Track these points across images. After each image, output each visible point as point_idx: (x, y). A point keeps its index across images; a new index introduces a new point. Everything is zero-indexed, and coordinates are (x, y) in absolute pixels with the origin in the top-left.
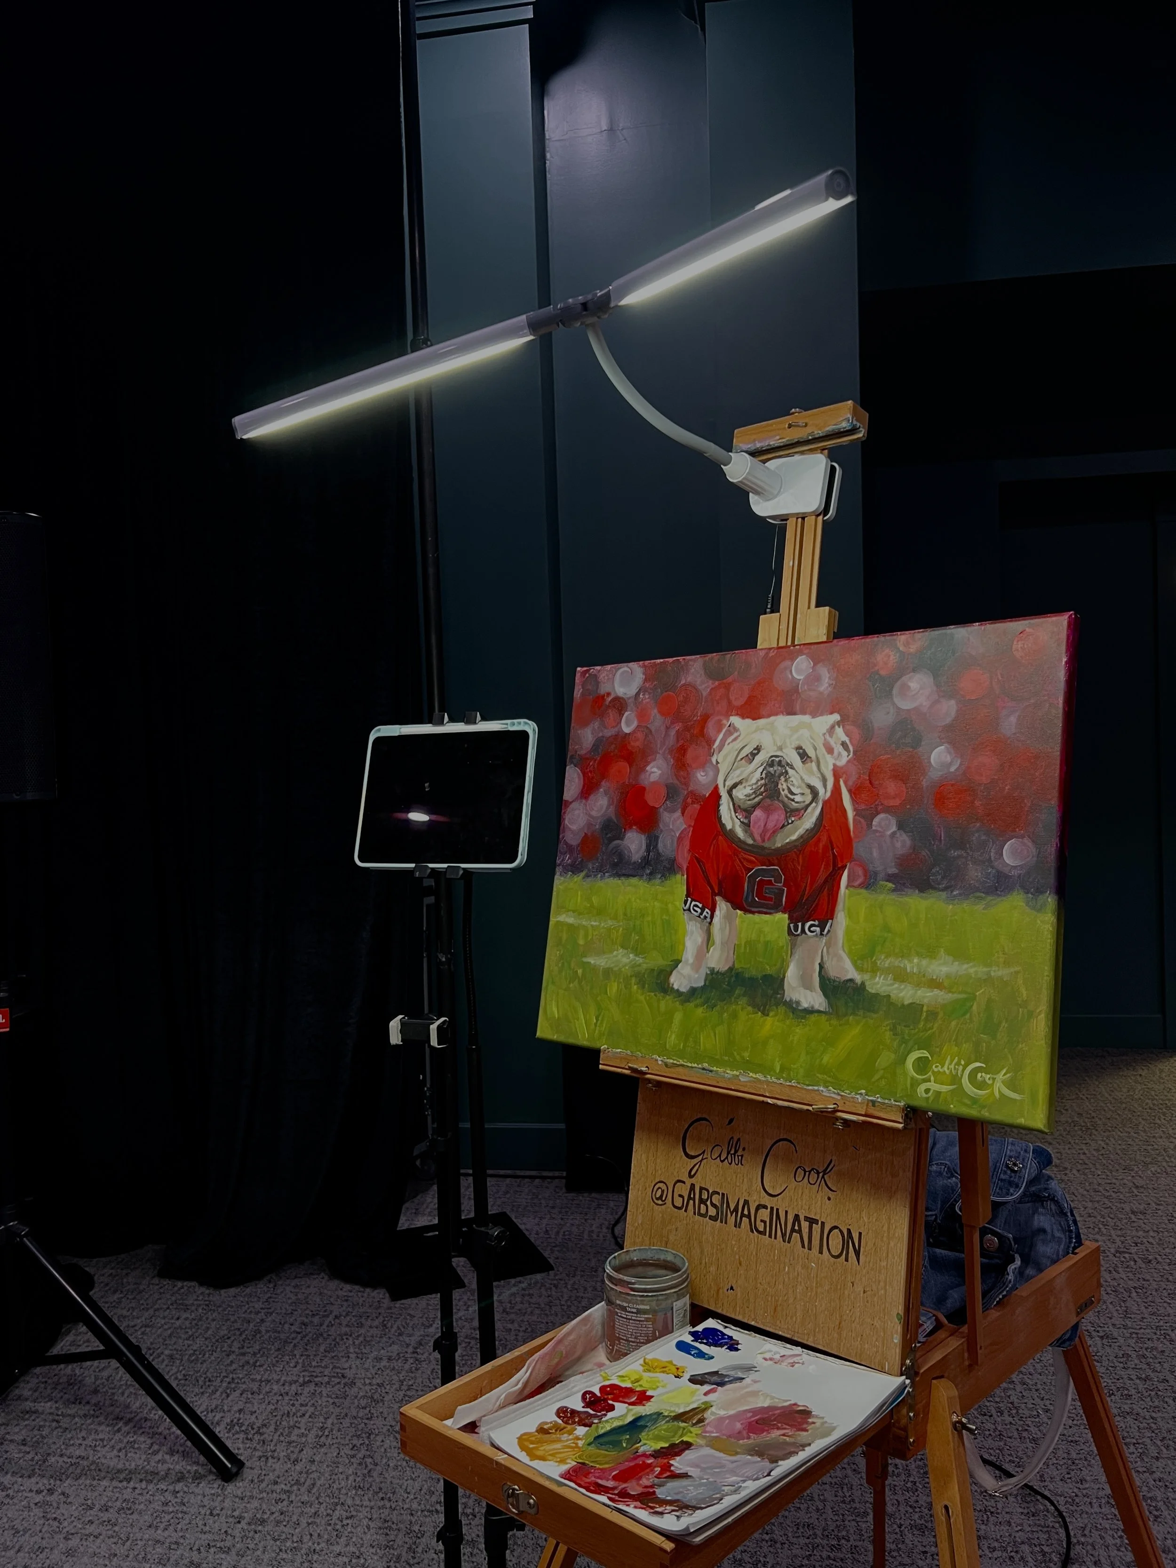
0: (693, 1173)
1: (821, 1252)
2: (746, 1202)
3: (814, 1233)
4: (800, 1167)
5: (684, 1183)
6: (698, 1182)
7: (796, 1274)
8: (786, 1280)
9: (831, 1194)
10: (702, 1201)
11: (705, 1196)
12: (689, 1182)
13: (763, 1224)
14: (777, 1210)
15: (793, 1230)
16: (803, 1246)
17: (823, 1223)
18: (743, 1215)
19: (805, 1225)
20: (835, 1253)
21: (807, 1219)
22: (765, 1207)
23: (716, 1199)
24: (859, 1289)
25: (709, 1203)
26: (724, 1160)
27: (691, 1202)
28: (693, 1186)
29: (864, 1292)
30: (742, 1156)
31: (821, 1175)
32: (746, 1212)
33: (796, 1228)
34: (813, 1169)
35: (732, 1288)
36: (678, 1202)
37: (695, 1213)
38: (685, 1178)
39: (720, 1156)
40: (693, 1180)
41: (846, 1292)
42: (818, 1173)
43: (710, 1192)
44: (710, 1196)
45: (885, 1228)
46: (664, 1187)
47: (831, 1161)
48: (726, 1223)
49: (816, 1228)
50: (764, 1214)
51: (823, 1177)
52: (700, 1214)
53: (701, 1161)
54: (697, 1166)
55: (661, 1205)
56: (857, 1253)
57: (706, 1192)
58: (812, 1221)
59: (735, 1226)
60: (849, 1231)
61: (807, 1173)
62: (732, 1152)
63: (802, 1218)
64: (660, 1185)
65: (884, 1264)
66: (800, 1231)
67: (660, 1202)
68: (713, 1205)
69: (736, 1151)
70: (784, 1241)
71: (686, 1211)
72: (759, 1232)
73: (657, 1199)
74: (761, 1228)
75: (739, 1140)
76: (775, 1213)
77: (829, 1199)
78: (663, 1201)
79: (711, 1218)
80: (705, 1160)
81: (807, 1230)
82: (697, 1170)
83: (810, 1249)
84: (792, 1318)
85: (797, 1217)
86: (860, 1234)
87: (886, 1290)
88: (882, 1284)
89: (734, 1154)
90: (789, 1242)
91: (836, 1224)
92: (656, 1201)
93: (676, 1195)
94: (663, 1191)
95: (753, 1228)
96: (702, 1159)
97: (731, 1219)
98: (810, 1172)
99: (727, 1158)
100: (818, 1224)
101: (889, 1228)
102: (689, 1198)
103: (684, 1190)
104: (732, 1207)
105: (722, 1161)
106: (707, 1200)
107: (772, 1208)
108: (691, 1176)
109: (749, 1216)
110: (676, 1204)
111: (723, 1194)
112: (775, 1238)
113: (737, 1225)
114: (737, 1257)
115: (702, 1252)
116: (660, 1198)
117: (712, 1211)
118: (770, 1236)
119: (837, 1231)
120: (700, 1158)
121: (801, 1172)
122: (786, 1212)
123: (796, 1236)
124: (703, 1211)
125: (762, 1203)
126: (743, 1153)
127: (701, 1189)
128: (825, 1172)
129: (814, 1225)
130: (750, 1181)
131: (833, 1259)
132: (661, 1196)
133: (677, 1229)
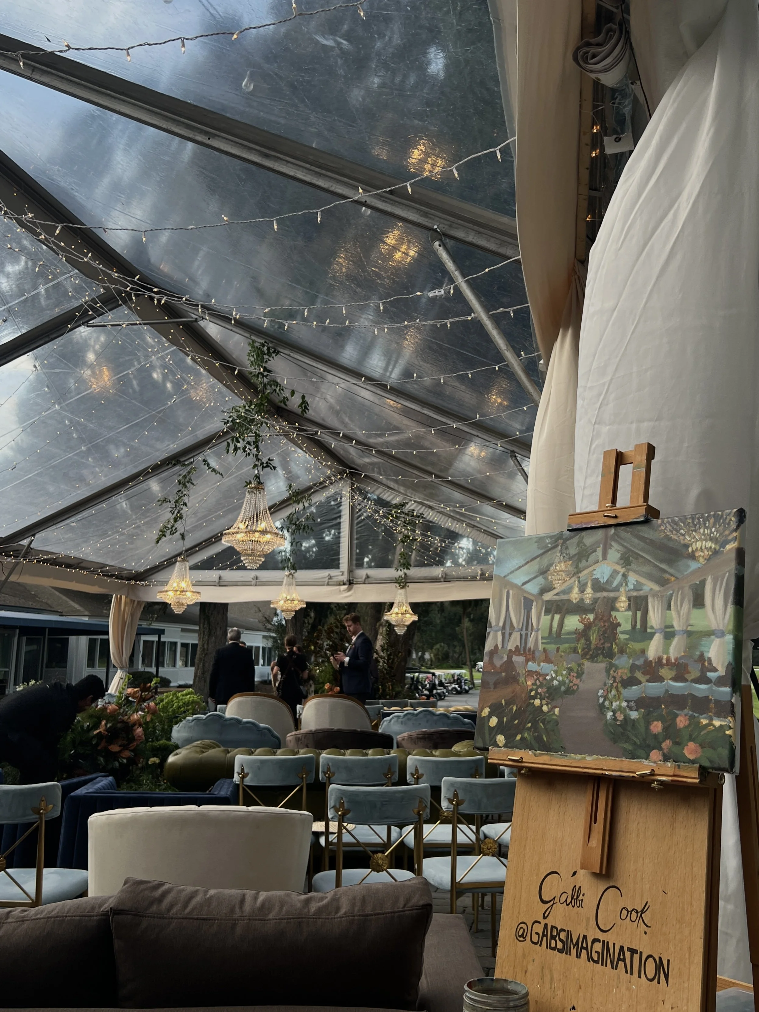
0: (546, 915)
1: (640, 977)
2: (585, 937)
3: (635, 961)
4: (624, 908)
5: (539, 923)
6: (550, 922)
7: (621, 995)
8: (614, 1000)
9: (646, 929)
10: (552, 937)
11: (555, 933)
12: (543, 922)
13: (597, 954)
14: (608, 942)
15: (619, 959)
16: (627, 972)
17: (641, 953)
18: (582, 948)
19: (628, 954)
20: (650, 976)
21: (629, 949)
22: (599, 941)
23: (563, 935)
24: (668, 1006)
25: (557, 938)
26: (569, 904)
27: (545, 938)
28: (546, 925)
29: (672, 1008)
30: (582, 900)
31: (639, 914)
32: (584, 945)
33: (622, 957)
34: (633, 909)
35: (574, 1008)
36: (535, 938)
37: (547, 948)
38: (540, 919)
39: (566, 901)
40: (546, 921)
41: (659, 1009)
42: (637, 912)
43: (559, 929)
44: (559, 933)
45: (687, 956)
46: (525, 927)
47: (647, 903)
48: (570, 955)
49: (636, 957)
50: (598, 947)
51: (641, 915)
52: (551, 948)
53: (552, 905)
54: (550, 909)
55: (522, 941)
56: (667, 977)
57: (556, 930)
58: (633, 951)
59: (577, 957)
60: (660, 958)
61: (629, 913)
62: (575, 897)
63: (626, 949)
64: (522, 925)
65: (686, 985)
66: (624, 960)
67: (521, 939)
68: (561, 940)
69: (578, 897)
70: (612, 968)
71: (540, 945)
72: (594, 961)
73: (520, 936)
74: (595, 957)
75: (580, 887)
76: (606, 946)
77: (646, 933)
78: (524, 938)
79: (559, 951)
80: (555, 905)
81: (629, 958)
82: (549, 913)
83: (631, 974)
85: (622, 948)
86: (669, 961)
87: (688, 1006)
88: (685, 1001)
89: (577, 899)
90: (616, 969)
91: (651, 954)
92: (519, 938)
93: (533, 933)
94: (524, 930)
95: (590, 958)
96: (553, 904)
97: (574, 951)
98: (631, 912)
99: (571, 902)
100: (637, 953)
101: (690, 956)
102: (543, 935)
103: (539, 928)
104: (575, 941)
105: (568, 905)
106: (556, 936)
107: (604, 941)
108: (545, 918)
109: (586, 949)
110: (533, 940)
111: (568, 931)
112: (606, 966)
113: (578, 956)
114: (578, 982)
115: (552, 979)
116: (522, 936)
117: (560, 945)
118: (602, 965)
119: (651, 960)
120: (552, 903)
121: (624, 912)
122: (614, 944)
123: (621, 964)
124: (553, 945)
125: (597, 937)
126: (583, 898)
127: (553, 927)
128: (642, 912)
129: (635, 955)
130: (588, 920)
131: (649, 982)
132: (523, 934)
133: (533, 961)
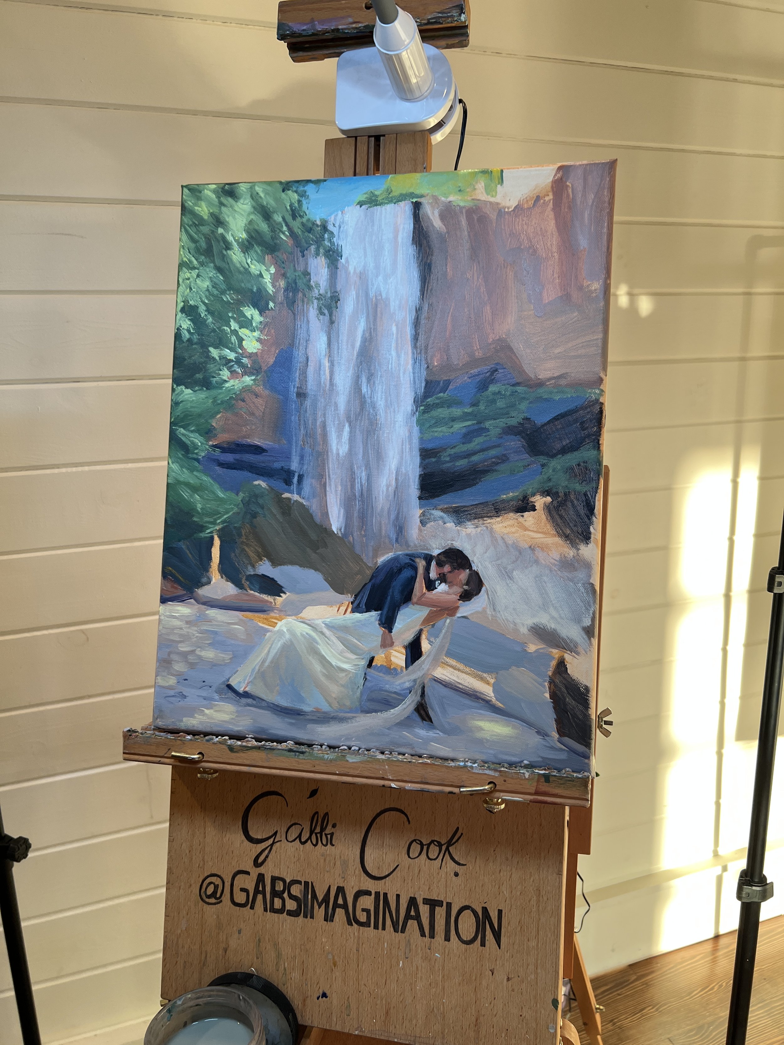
0: (260, 860)
1: (447, 939)
2: (340, 890)
3: (437, 917)
4: (415, 840)
5: (248, 873)
6: (269, 870)
7: (415, 968)
8: (401, 977)
9: (457, 868)
10: (275, 894)
11: (280, 887)
12: (255, 872)
13: (365, 913)
14: (385, 895)
15: (408, 917)
16: (423, 935)
17: (449, 905)
18: (336, 905)
19: (424, 910)
20: (467, 936)
21: (426, 901)
22: (368, 893)
23: (296, 890)
24: (501, 976)
25: (286, 895)
26: (306, 842)
27: (260, 897)
28: (261, 877)
29: (508, 979)
30: (332, 834)
31: (444, 848)
32: (340, 901)
33: (413, 913)
34: (433, 841)
35: (324, 995)
36: (240, 898)
37: (265, 910)
38: (248, 865)
39: (300, 836)
40: (262, 870)
41: (484, 983)
42: (440, 845)
43: (288, 881)
44: (287, 887)
45: (534, 902)
46: (217, 881)
47: (458, 828)
48: (312, 917)
49: (440, 912)
50: (367, 902)
51: (447, 849)
52: (274, 911)
53: (272, 845)
54: (267, 852)
55: (215, 904)
56: (497, 936)
57: (281, 883)
58: (433, 904)
59: (326, 920)
60: (485, 910)
61: (425, 847)
62: (318, 830)
63: (420, 901)
64: (213, 879)
65: (533, 943)
66: (418, 917)
67: (213, 900)
68: (291, 897)
69: (322, 830)
70: (396, 931)
71: (252, 908)
72: (360, 924)
73: (209, 897)
74: (362, 917)
75: (327, 814)
76: (382, 900)
77: (456, 875)
78: (216, 898)
79: (290, 913)
80: (278, 844)
81: (427, 914)
82: (267, 857)
83: (432, 936)
84: (411, 1021)
85: (413, 900)
86: (500, 912)
87: (536, 973)
88: (531, 967)
89: (321, 833)
90: (403, 931)
91: (467, 904)
92: (207, 900)
93: (236, 890)
94: (216, 887)
95: (352, 920)
96: (274, 843)
97: (320, 912)
98: (429, 845)
99: (310, 838)
100: (442, 906)
101: (538, 901)
102: (257, 891)
103: (249, 883)
104: (320, 897)
105: (303, 843)
106: (283, 892)
107: (378, 894)
108: (257, 864)
109: (345, 906)
110: (237, 900)
111: (306, 883)
112: (384, 929)
113: (329, 918)
114: (330, 957)
115: (279, 956)
116: (214, 895)
117: (291, 905)
118: (376, 927)
119: (467, 912)
120: (271, 841)
121: (416, 846)
122: (398, 896)
123: (413, 924)
124: (278, 903)
125: (364, 888)
126: (333, 830)
127: (274, 879)
128: (450, 844)
129: (437, 909)
130: (345, 864)
131: (464, 946)
132: (215, 892)
133: (240, 932)
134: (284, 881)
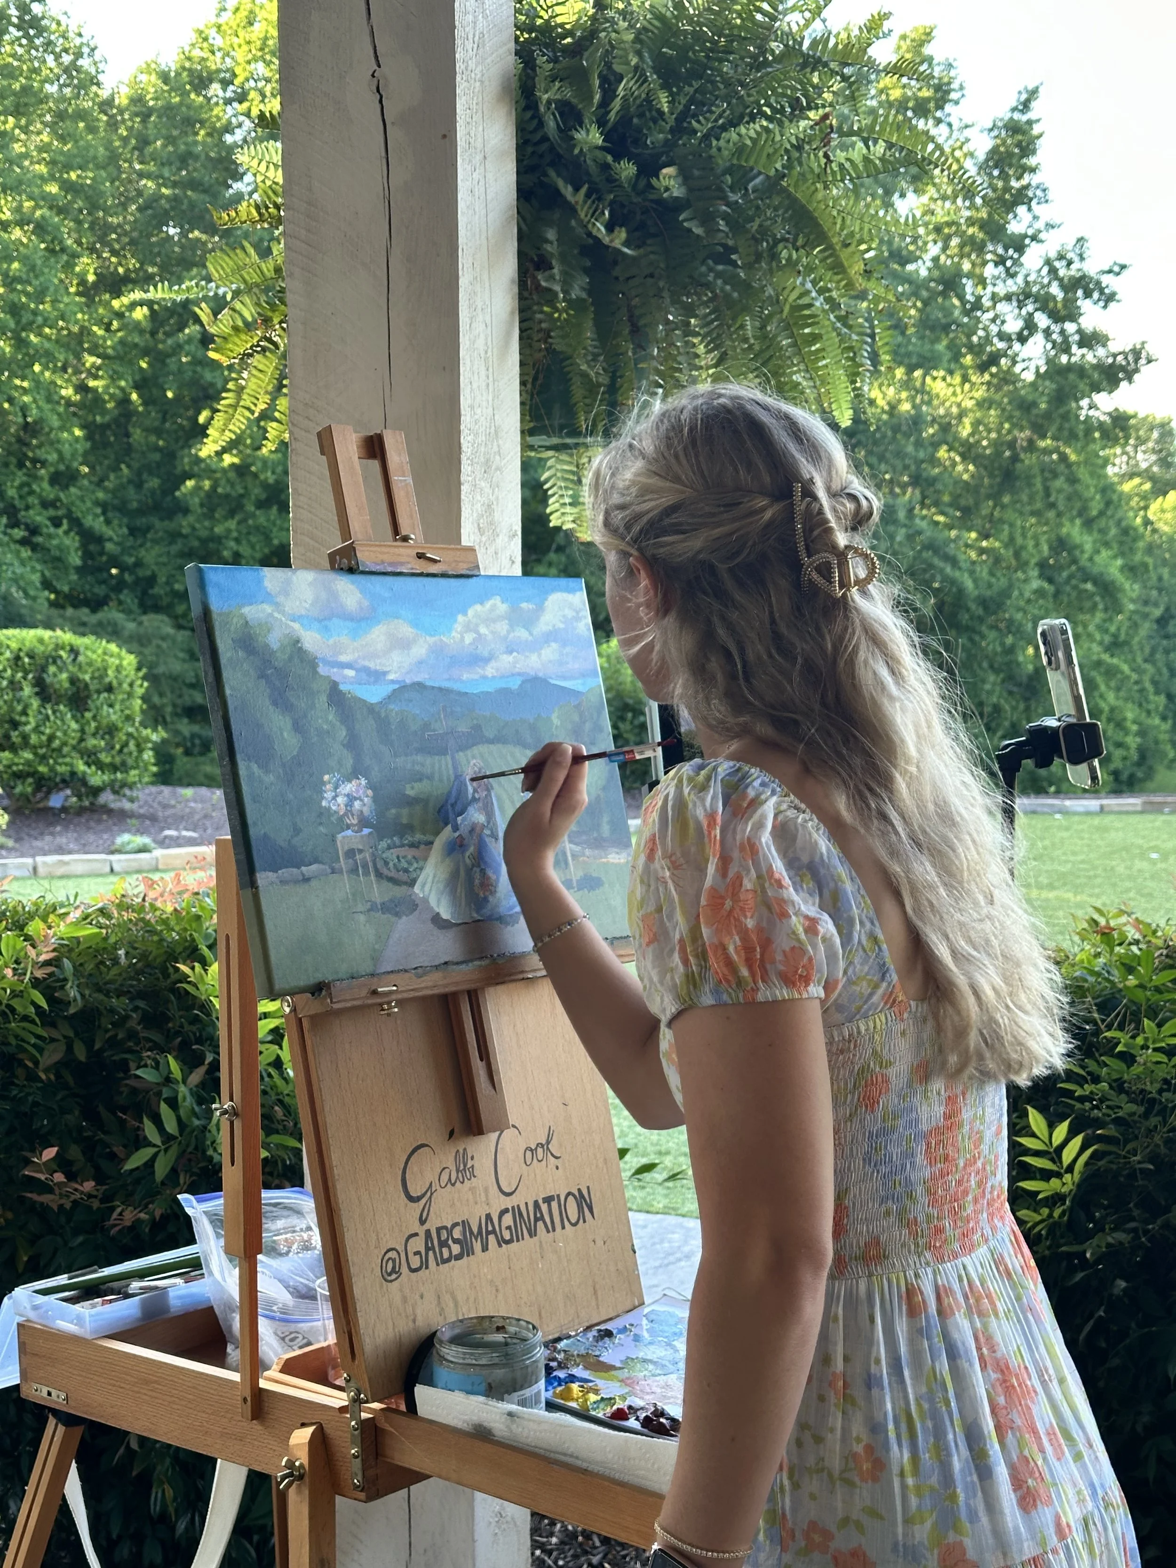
0: (423, 1217)
1: (563, 1228)
2: (488, 1217)
3: (553, 1211)
4: (527, 1148)
5: (416, 1234)
6: (432, 1225)
7: (549, 1265)
9: (557, 1162)
10: (441, 1245)
11: (444, 1236)
12: (421, 1230)
13: (508, 1231)
14: (518, 1207)
15: (536, 1220)
16: (548, 1231)
17: (558, 1197)
18: (487, 1234)
19: (544, 1207)
20: (573, 1221)
21: (544, 1200)
22: (507, 1210)
23: (457, 1233)
24: (600, 1243)
25: (450, 1242)
26: (456, 1181)
27: (431, 1253)
28: (428, 1233)
29: (604, 1243)
30: (473, 1166)
31: (545, 1147)
32: (489, 1228)
33: (538, 1215)
34: (537, 1145)
36: (415, 1262)
37: (437, 1265)
38: (416, 1227)
39: (450, 1179)
40: (427, 1226)
41: (592, 1254)
42: (542, 1146)
43: (449, 1227)
44: (450, 1232)
46: (393, 1255)
47: (549, 1127)
48: (473, 1254)
49: (554, 1204)
50: (508, 1220)
51: (547, 1148)
52: (444, 1262)
53: (430, 1197)
54: (428, 1205)
55: (396, 1279)
56: (591, 1210)
57: (445, 1231)
58: (548, 1200)
59: (483, 1251)
60: (579, 1190)
61: (534, 1152)
62: (462, 1167)
63: (540, 1202)
64: (390, 1255)
65: (611, 1205)
66: (542, 1218)
67: (394, 1276)
68: (456, 1241)
69: (465, 1164)
70: (531, 1236)
71: (427, 1268)
72: (506, 1243)
73: (390, 1274)
74: (507, 1237)
75: (465, 1149)
76: (517, 1212)
77: (557, 1168)
78: (396, 1273)
79: (458, 1257)
80: (434, 1194)
81: (547, 1212)
82: (429, 1210)
83: (554, 1230)
85: (536, 1203)
86: (588, 1188)
87: (618, 1230)
88: (615, 1226)
89: (465, 1168)
90: (535, 1234)
91: (568, 1190)
93: (410, 1255)
94: (394, 1261)
95: (502, 1242)
96: (431, 1194)
97: (477, 1246)
98: (536, 1149)
99: (457, 1177)
100: (554, 1200)
101: (607, 1169)
102: (427, 1249)
103: (418, 1244)
104: (475, 1230)
105: (453, 1184)
106: (448, 1239)
107: (514, 1208)
108: (422, 1222)
109: (494, 1232)
110: (412, 1267)
111: (464, 1222)
112: (523, 1239)
113: (485, 1248)
114: (493, 1284)
115: (456, 1304)
116: (394, 1271)
117: (456, 1249)
118: (518, 1240)
119: (570, 1198)
120: (429, 1193)
121: (529, 1154)
122: (526, 1204)
123: (540, 1225)
124: (446, 1255)
125: (503, 1207)
126: (472, 1162)
127: (439, 1230)
128: (548, 1142)
129: (552, 1204)
130: (487, 1190)
131: (574, 1228)
132: (394, 1267)
133: (422, 1297)
134: (445, 1228)
